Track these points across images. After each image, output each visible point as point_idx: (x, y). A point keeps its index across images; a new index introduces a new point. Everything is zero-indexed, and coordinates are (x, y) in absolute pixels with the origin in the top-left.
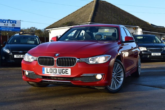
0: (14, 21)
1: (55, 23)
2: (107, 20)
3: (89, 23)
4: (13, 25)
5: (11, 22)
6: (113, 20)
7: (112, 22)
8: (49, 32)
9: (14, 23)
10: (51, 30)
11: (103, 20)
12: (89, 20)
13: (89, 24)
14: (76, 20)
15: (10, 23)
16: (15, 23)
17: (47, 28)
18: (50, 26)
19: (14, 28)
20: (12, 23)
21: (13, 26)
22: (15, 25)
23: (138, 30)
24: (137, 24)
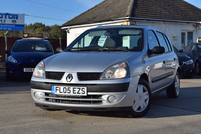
0: (15, 15)
1: (76, 18)
2: (155, 13)
3: (128, 17)
4: (13, 21)
6: (163, 12)
7: (161, 16)
8: (67, 31)
9: (14, 19)
10: (70, 28)
11: (148, 13)
12: (128, 13)
13: (128, 19)
14: (107, 13)
16: (17, 18)
17: (64, 26)
18: (69, 22)
19: (14, 26)
21: (14, 23)
22: (16, 21)
23: (200, 27)
24: (199, 19)
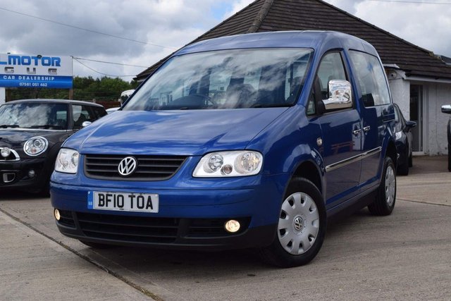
0: (53, 59)
4: (50, 70)
5: (46, 61)
9: (53, 65)
15: (43, 64)
16: (58, 64)
17: (140, 76)
19: (53, 78)
20: (49, 65)
21: (52, 74)
22: (56, 69)
23: (394, 74)
24: (393, 59)
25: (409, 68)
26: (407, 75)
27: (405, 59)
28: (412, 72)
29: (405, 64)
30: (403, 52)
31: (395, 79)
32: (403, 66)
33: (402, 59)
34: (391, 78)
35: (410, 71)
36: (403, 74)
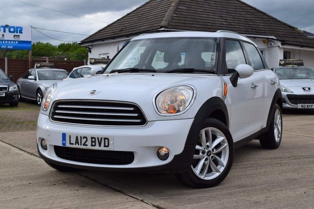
0: (17, 28)
1: (100, 31)
3: (162, 29)
4: (15, 36)
5: (12, 30)
8: (88, 49)
9: (17, 32)
10: (92, 45)
12: (163, 23)
15: (10, 32)
17: (83, 42)
18: (91, 37)
19: (17, 42)
20: (14, 32)
21: (17, 39)
22: (19, 36)
23: (272, 43)
24: (271, 32)
25: (283, 39)
26: (283, 44)
27: (279, 33)
28: (286, 42)
29: (279, 36)
30: (277, 28)
31: (272, 47)
32: (279, 37)
33: (278, 33)
34: (270, 46)
35: (284, 41)
36: (279, 44)
